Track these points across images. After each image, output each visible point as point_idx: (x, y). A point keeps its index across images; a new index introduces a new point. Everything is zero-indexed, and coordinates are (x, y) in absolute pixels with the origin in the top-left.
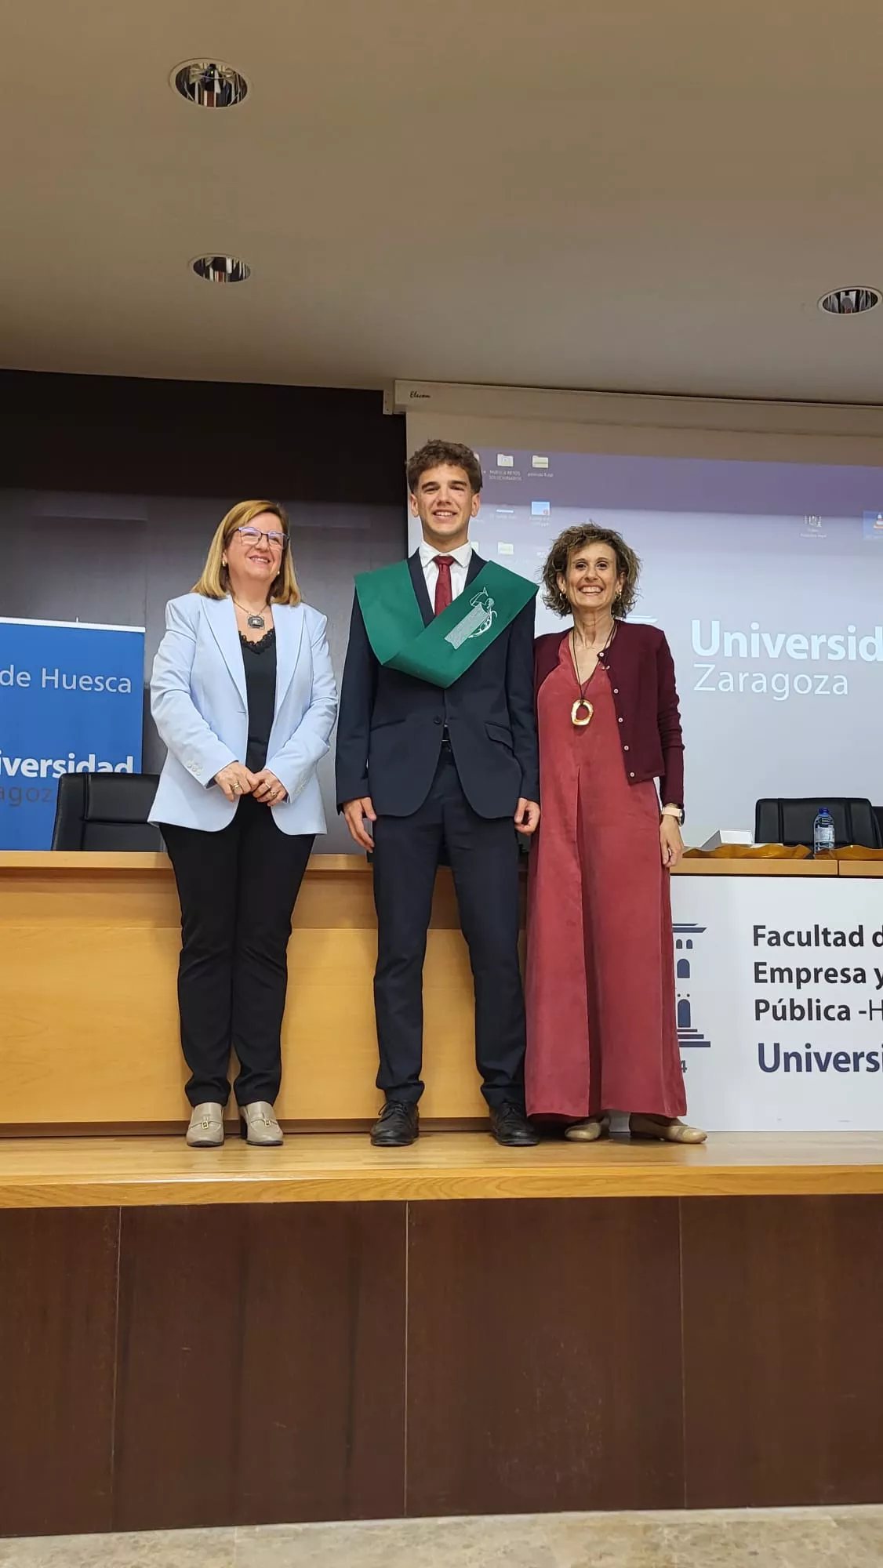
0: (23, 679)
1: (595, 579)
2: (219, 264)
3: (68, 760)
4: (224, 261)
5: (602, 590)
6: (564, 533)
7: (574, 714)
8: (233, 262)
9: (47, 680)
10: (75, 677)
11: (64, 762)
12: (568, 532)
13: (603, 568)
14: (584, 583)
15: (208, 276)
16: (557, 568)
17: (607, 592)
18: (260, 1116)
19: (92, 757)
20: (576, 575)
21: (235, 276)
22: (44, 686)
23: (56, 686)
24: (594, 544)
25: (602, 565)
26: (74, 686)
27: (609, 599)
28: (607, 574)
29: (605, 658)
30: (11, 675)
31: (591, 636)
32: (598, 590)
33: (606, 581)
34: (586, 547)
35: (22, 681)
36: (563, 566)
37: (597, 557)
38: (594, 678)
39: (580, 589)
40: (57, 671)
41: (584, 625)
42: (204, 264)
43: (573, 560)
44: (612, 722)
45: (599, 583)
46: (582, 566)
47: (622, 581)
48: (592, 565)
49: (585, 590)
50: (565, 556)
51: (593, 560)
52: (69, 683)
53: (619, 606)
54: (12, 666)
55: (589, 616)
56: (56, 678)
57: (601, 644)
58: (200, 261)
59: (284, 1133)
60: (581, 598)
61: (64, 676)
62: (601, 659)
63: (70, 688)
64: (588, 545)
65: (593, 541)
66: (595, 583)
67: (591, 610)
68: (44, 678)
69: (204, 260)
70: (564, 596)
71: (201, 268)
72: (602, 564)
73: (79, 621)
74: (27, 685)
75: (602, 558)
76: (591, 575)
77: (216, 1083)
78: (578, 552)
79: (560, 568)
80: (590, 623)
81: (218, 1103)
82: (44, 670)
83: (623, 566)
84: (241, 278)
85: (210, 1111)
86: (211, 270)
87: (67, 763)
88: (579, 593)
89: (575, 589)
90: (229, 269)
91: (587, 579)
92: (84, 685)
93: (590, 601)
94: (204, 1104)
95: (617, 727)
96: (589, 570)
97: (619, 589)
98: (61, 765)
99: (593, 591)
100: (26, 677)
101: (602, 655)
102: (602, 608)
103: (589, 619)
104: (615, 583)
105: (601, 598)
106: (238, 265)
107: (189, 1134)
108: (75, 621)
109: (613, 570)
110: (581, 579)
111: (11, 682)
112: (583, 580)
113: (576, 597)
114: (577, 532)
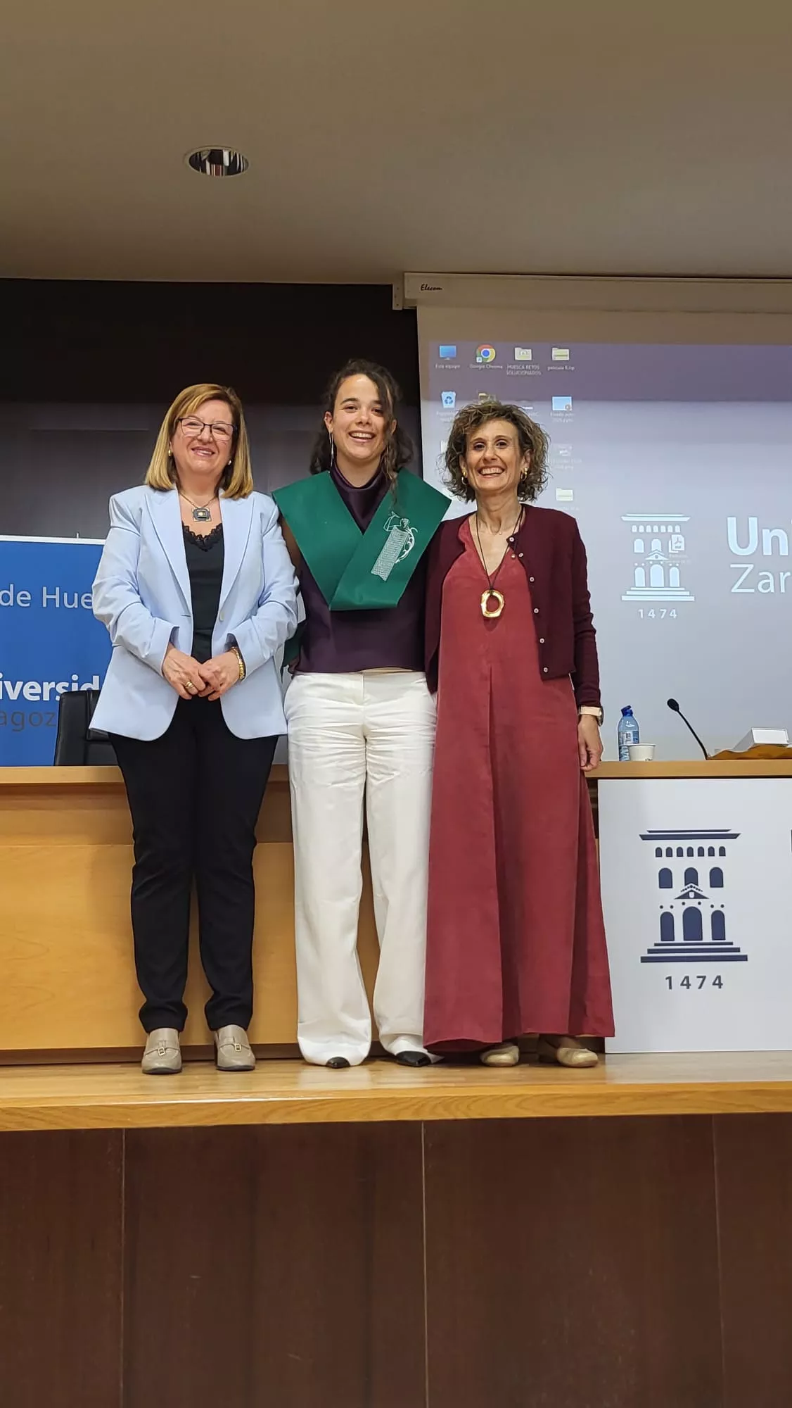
0: (22, 598)
1: (493, 459)
2: (216, 157)
3: (71, 682)
4: (220, 153)
5: (503, 470)
6: (460, 413)
7: (484, 605)
8: (230, 153)
9: (47, 599)
10: (76, 595)
11: (67, 685)
12: (465, 412)
13: (503, 447)
14: (482, 465)
15: (204, 171)
16: (457, 451)
17: (509, 470)
18: (232, 1040)
19: (96, 679)
20: (474, 456)
21: (233, 169)
22: (45, 605)
23: (57, 606)
24: (492, 422)
25: (502, 444)
26: (76, 605)
27: (511, 480)
28: (507, 454)
29: (515, 544)
30: (11, 594)
31: (498, 523)
32: (498, 470)
33: (505, 460)
34: (483, 426)
35: (22, 601)
36: (463, 449)
37: (495, 435)
38: (504, 566)
39: (480, 471)
40: (58, 589)
41: (489, 511)
42: (200, 158)
43: (473, 439)
44: (527, 611)
45: (499, 463)
46: (480, 446)
47: (529, 459)
48: (490, 444)
49: (485, 472)
50: (464, 438)
51: (490, 439)
52: (71, 602)
53: (527, 486)
54: (12, 586)
55: (492, 500)
56: (57, 597)
57: (511, 529)
58: (196, 154)
59: (257, 1059)
60: (481, 481)
61: (66, 595)
62: (510, 544)
63: (72, 606)
64: (485, 423)
65: (489, 419)
66: (494, 464)
67: (493, 493)
68: (45, 596)
69: (200, 155)
70: (466, 480)
71: (197, 162)
72: (501, 442)
73: (80, 537)
74: (28, 605)
75: (500, 436)
76: (489, 454)
77: (171, 1008)
78: (474, 432)
79: (460, 450)
80: (493, 508)
81: (175, 1028)
82: (45, 589)
83: (527, 443)
84: (239, 171)
85: (165, 1037)
86: (208, 164)
87: (70, 685)
88: (480, 475)
89: (474, 471)
90: (227, 162)
91: (485, 460)
92: (86, 603)
93: (491, 484)
94: (160, 1030)
95: (531, 617)
96: (486, 450)
97: (525, 468)
98: (64, 688)
99: (493, 472)
100: (26, 596)
101: (512, 540)
102: (504, 491)
103: (495, 503)
104: (520, 462)
105: (502, 479)
106: (236, 155)
107: (144, 1061)
108: (76, 537)
109: (515, 449)
110: (480, 459)
111: (11, 603)
112: (482, 461)
113: (476, 481)
114: (473, 410)
